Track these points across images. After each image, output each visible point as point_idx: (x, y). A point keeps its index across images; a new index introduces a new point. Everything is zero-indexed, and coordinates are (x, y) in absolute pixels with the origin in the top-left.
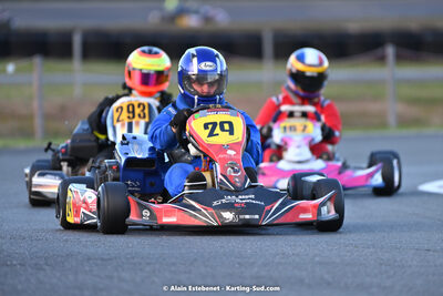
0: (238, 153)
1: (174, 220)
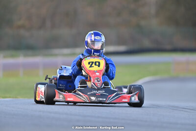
0: (100, 74)
1: (72, 99)
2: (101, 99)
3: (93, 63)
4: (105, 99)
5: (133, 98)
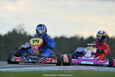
0: (37, 47)
1: (19, 61)
2: (34, 61)
3: (35, 40)
4: (36, 61)
5: (54, 60)
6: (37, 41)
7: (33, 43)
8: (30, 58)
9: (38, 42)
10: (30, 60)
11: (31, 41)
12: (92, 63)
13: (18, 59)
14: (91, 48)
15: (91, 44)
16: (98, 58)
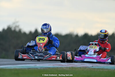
0: (43, 45)
1: (26, 58)
2: (40, 58)
3: (41, 39)
4: (42, 58)
5: (59, 57)
6: (43, 39)
7: (39, 41)
8: (37, 56)
9: (44, 41)
10: (36, 57)
11: (37, 39)
12: (95, 61)
13: (25, 56)
14: (94, 46)
15: (93, 43)
16: (100, 56)
